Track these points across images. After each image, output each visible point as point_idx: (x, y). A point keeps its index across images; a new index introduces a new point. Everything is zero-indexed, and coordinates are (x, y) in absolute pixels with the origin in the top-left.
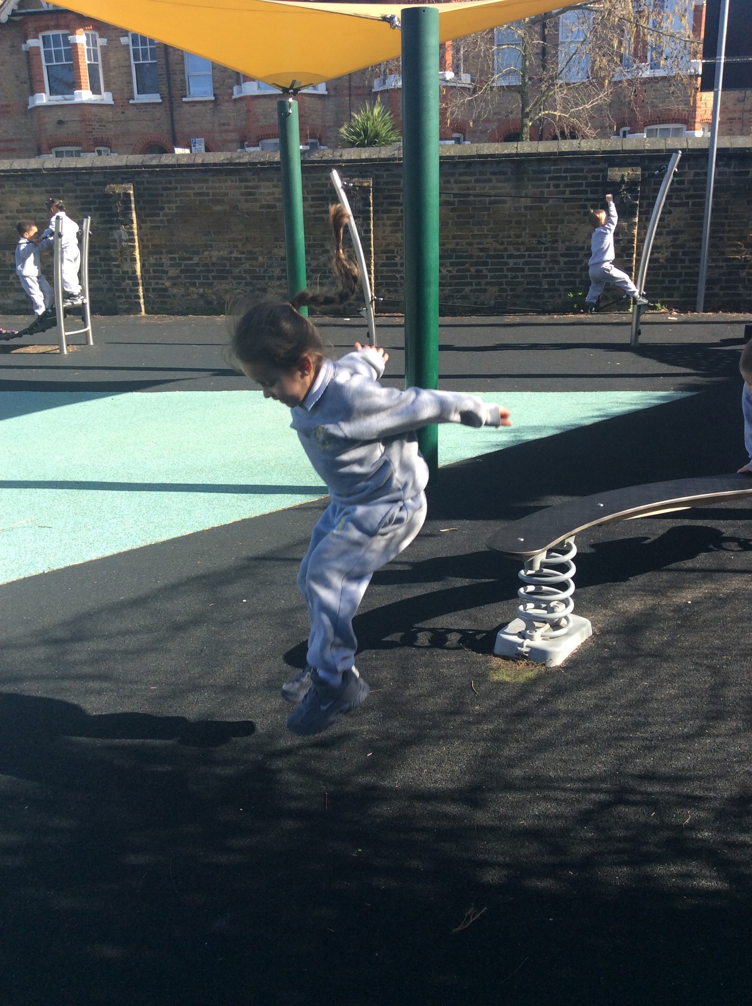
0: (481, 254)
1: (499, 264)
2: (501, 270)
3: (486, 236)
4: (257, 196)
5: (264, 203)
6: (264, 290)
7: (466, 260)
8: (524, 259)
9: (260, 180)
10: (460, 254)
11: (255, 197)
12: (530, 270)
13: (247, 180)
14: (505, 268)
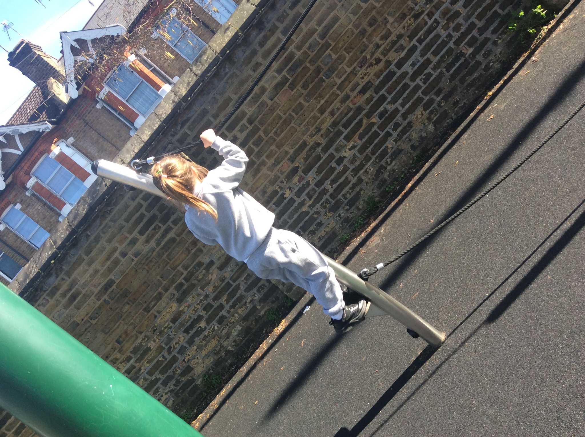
0: (367, 95)
1: (397, 82)
2: (406, 87)
3: (354, 73)
4: (83, 292)
5: (96, 291)
6: (189, 369)
7: (358, 118)
8: (419, 50)
9: (69, 274)
10: (345, 119)
11: (82, 294)
12: (435, 54)
13: (56, 289)
14: (407, 80)
